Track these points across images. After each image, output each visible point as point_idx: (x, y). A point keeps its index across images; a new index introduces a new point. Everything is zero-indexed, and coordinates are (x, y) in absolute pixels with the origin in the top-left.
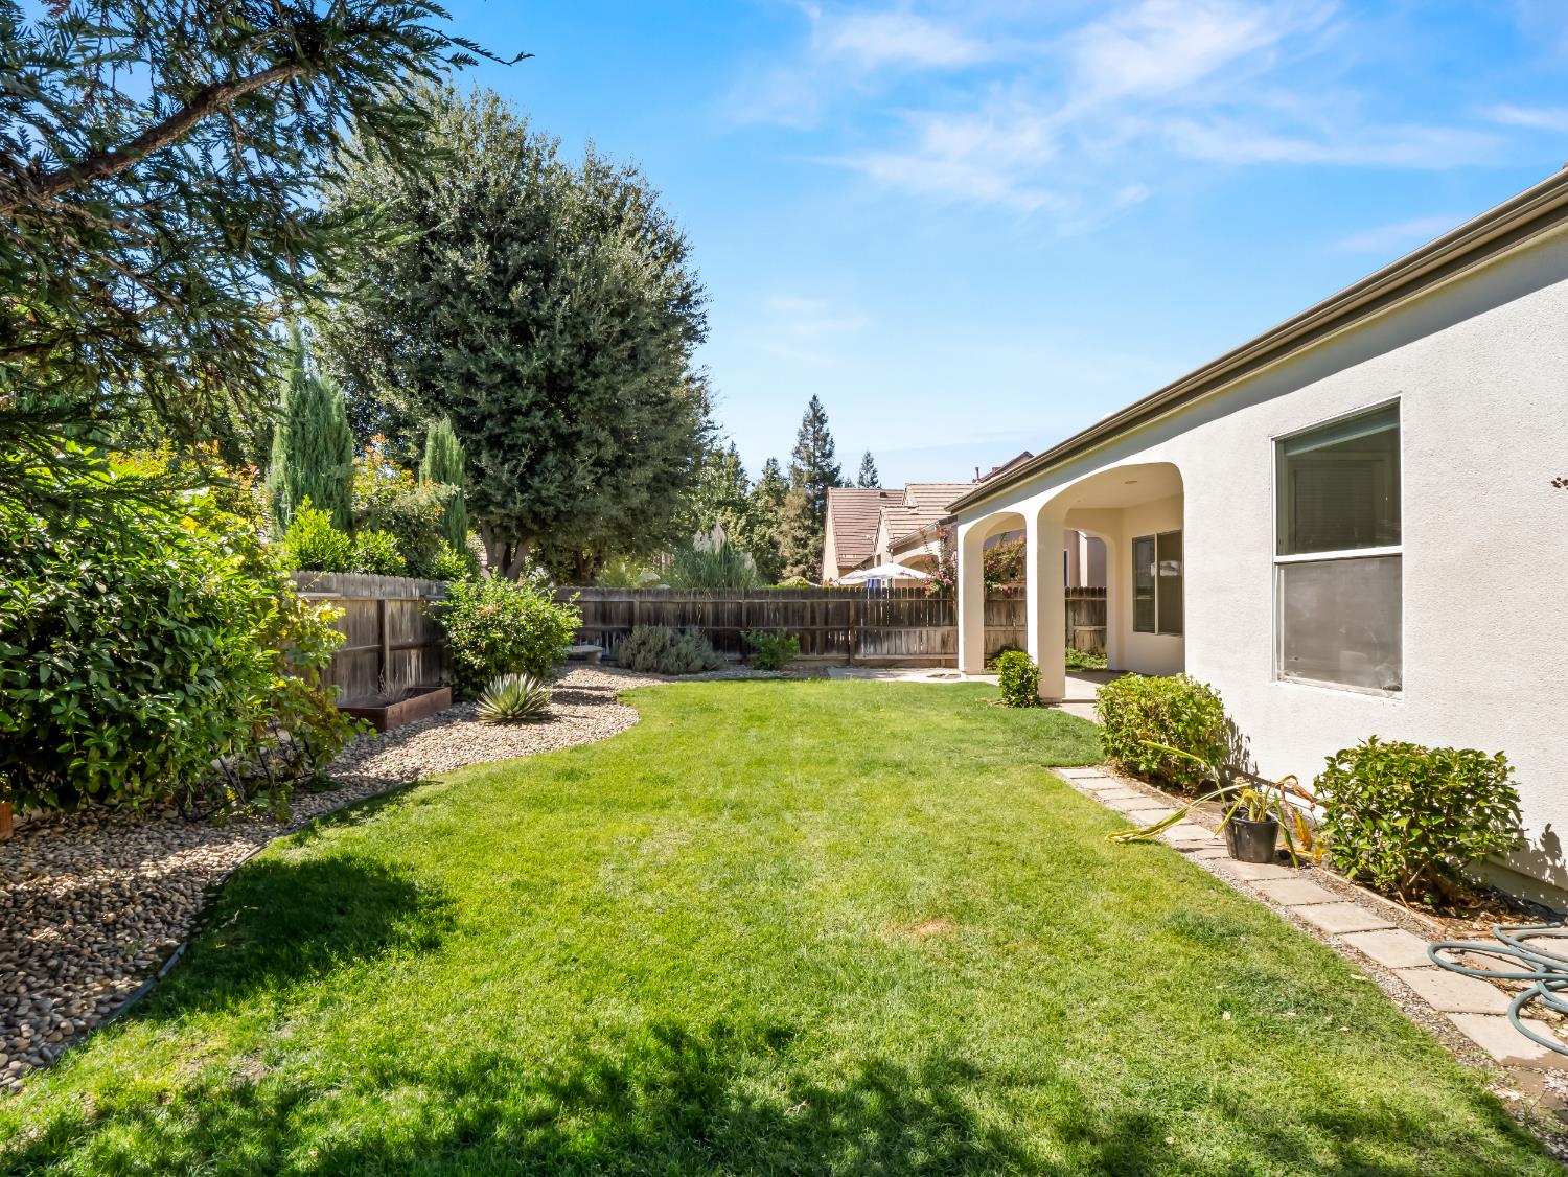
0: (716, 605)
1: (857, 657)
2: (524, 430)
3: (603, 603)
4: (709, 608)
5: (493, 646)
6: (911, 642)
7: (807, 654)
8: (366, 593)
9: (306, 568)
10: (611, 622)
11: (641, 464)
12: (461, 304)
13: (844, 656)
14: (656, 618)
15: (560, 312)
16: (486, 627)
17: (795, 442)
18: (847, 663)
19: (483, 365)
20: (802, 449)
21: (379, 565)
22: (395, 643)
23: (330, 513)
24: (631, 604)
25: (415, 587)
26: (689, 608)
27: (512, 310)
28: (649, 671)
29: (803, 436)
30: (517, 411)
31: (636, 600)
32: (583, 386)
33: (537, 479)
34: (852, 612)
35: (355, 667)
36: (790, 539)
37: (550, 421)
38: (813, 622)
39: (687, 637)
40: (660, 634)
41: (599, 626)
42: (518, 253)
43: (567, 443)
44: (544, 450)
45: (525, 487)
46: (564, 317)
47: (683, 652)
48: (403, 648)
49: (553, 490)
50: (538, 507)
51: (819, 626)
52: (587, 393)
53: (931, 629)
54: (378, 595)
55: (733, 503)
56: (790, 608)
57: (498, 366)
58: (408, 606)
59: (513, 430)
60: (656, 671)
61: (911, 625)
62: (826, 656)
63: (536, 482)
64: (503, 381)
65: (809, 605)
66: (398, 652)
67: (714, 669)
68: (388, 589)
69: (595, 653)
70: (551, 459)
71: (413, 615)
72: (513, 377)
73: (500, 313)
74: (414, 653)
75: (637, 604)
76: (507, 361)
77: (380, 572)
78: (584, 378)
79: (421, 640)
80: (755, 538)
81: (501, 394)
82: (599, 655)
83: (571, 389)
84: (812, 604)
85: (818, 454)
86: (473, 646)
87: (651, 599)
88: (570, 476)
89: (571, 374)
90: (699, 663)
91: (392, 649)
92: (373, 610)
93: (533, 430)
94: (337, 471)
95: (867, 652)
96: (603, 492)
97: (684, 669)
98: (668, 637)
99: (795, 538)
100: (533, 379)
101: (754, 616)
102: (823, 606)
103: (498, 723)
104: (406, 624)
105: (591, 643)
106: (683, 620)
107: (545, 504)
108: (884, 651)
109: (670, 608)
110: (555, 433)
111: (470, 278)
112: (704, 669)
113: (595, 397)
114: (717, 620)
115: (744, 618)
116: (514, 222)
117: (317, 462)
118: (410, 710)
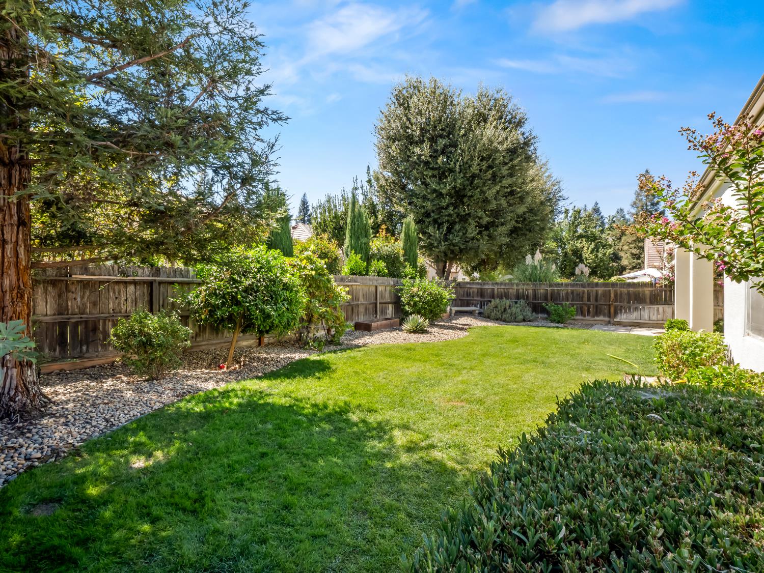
0: (534, 290)
1: (615, 320)
2: (446, 216)
3: (481, 289)
4: (531, 292)
5: (415, 304)
6: (649, 313)
7: (585, 316)
8: (371, 283)
9: (351, 274)
10: (484, 297)
11: (502, 224)
12: (421, 168)
13: (607, 319)
14: (504, 296)
15: (458, 164)
16: (413, 296)
17: (633, 198)
18: (609, 323)
19: (429, 191)
20: (637, 202)
21: (379, 273)
22: (382, 301)
23: (360, 255)
24: (493, 289)
25: (391, 281)
26: (521, 291)
27: (440, 167)
28: (497, 320)
29: (638, 195)
30: (443, 208)
31: (496, 287)
32: (469, 194)
33: (451, 236)
34: (612, 295)
35: (366, 309)
36: (628, 255)
37: (456, 211)
38: (589, 300)
39: (518, 305)
40: (504, 303)
41: (479, 299)
42: (442, 142)
43: (464, 219)
44: (454, 223)
45: (446, 240)
46: (460, 166)
47: (514, 312)
48: (385, 303)
49: (457, 239)
50: (452, 247)
51: (592, 302)
52: (472, 196)
53: (666, 307)
54: (376, 284)
55: (587, 237)
56: (575, 292)
57: (435, 191)
58: (388, 288)
59: (442, 216)
60: (501, 320)
61: (652, 303)
62: (596, 318)
63: (451, 237)
64: (437, 196)
65: (586, 291)
66: (384, 305)
67: (530, 321)
68: (380, 281)
69: (475, 311)
70: (457, 227)
71: (390, 291)
72: (440, 195)
73: (436, 169)
74: (390, 306)
75: (496, 290)
76: (437, 188)
77: (379, 276)
78: (470, 190)
79: (393, 300)
80: (600, 255)
81: (436, 202)
82: (477, 312)
83: (465, 196)
84: (588, 291)
85: (649, 204)
86: (408, 304)
87: (503, 287)
88: (466, 233)
89: (465, 189)
90: (521, 317)
91: (380, 303)
92: (374, 289)
93: (450, 215)
94: (364, 240)
95: (623, 317)
96: (483, 239)
97: (513, 320)
98: (507, 304)
99: (632, 254)
100: (449, 194)
101: (554, 297)
102: (595, 292)
103: (411, 332)
104: (387, 295)
105: (476, 306)
106: (518, 297)
107: (454, 246)
108: (631, 317)
109: (513, 291)
110: (458, 215)
111: (423, 157)
112: (524, 320)
113: (475, 198)
114: (535, 297)
115: (549, 297)
116: (441, 130)
117: (358, 238)
118: (381, 325)
